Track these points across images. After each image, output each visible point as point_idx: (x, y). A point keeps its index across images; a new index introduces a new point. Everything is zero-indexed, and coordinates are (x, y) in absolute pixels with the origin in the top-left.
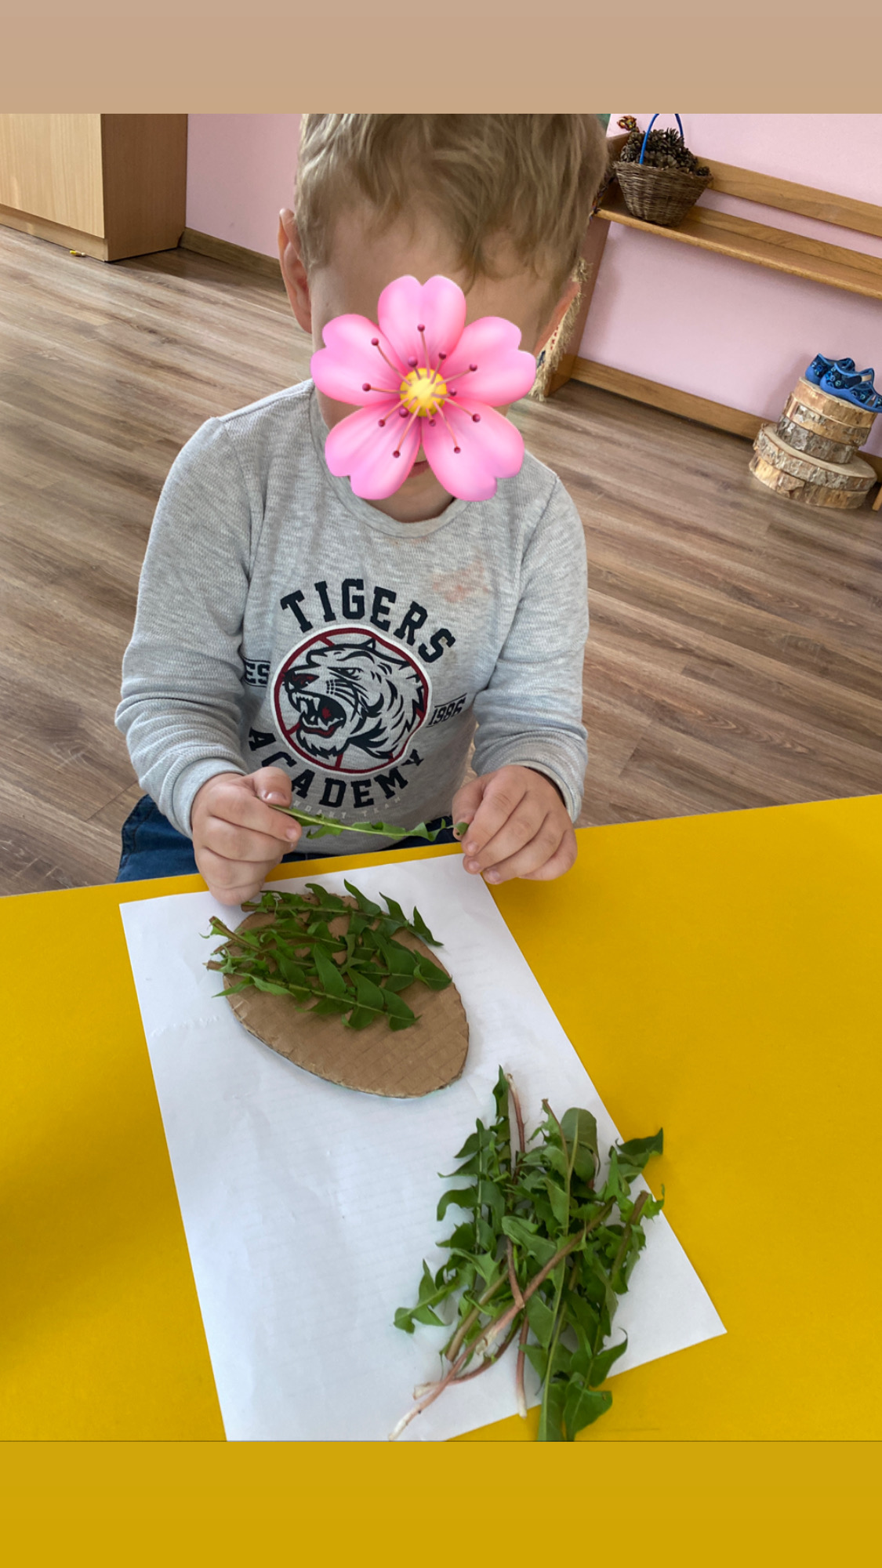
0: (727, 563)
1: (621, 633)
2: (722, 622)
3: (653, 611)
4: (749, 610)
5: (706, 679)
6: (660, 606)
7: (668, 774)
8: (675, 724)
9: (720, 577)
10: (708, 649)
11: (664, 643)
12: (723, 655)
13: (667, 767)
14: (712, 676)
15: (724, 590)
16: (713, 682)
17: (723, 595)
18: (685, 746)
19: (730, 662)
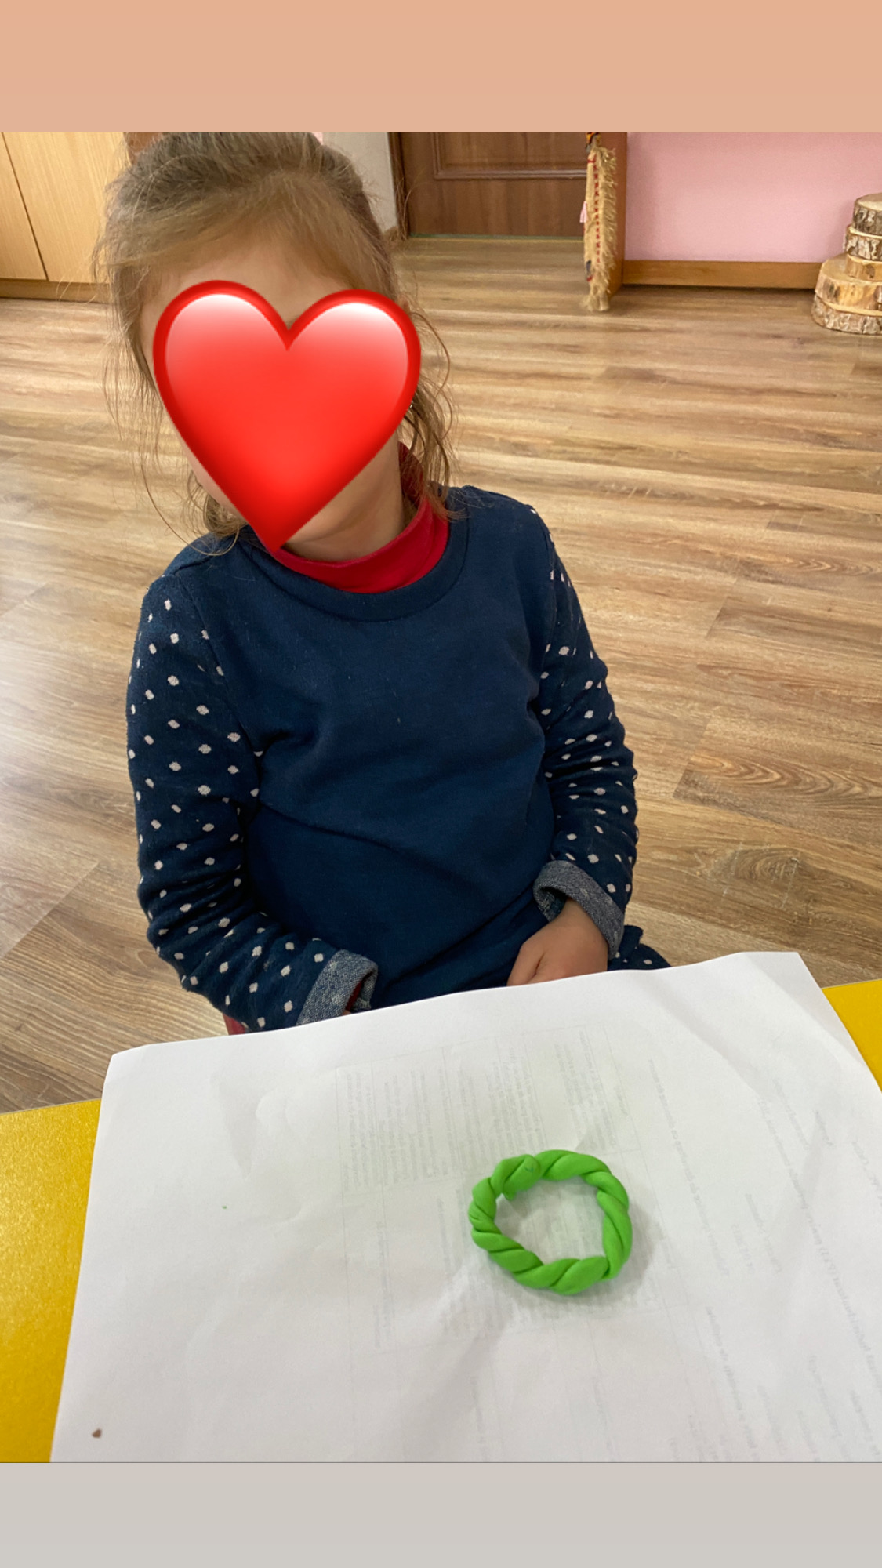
0: (810, 414)
1: (697, 505)
2: (808, 471)
3: (732, 477)
4: (835, 453)
5: (794, 528)
6: (738, 470)
7: (759, 626)
8: (763, 577)
9: (801, 429)
10: (793, 498)
11: (746, 504)
12: (811, 502)
13: (756, 618)
14: (800, 524)
15: (807, 441)
16: (802, 529)
17: (807, 445)
18: (774, 596)
19: (820, 507)
